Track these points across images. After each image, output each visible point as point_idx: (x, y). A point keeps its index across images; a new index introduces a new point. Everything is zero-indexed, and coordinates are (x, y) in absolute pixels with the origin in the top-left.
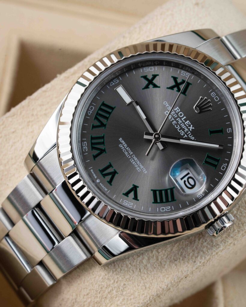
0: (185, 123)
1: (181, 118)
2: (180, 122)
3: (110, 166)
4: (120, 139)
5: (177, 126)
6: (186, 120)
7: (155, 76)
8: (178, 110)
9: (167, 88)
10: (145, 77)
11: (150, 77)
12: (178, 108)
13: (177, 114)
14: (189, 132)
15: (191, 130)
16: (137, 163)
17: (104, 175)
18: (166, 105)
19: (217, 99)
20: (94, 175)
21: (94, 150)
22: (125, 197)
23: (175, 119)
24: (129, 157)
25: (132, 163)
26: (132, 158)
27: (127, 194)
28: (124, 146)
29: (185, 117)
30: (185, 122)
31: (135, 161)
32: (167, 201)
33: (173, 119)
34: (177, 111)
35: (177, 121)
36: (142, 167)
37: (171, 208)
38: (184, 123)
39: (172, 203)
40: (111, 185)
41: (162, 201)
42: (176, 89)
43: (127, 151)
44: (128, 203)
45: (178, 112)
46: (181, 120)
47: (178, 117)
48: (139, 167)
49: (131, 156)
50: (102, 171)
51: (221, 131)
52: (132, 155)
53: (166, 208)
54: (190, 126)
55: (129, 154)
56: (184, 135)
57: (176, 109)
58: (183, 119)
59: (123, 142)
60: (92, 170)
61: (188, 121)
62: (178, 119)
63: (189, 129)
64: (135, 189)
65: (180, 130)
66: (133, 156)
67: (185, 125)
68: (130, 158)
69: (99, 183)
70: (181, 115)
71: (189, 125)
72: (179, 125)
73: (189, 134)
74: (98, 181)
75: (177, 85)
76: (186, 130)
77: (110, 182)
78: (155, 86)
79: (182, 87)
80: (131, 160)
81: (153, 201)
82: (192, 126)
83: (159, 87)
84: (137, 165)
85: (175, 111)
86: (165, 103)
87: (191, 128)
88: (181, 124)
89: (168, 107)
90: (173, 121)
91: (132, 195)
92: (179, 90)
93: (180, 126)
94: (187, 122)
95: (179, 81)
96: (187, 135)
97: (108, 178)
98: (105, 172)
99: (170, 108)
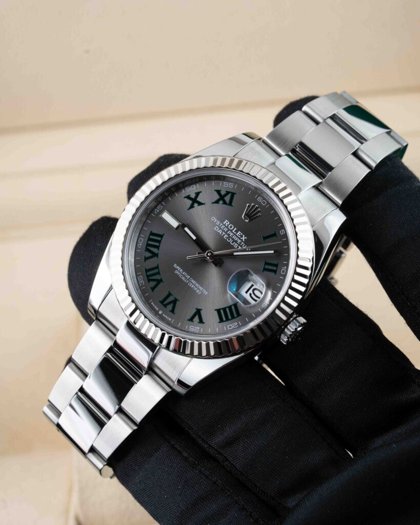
0: (237, 235)
1: (231, 231)
2: (231, 234)
3: (170, 294)
4: (175, 265)
5: (229, 240)
6: (237, 231)
7: (198, 194)
8: (227, 222)
9: (213, 203)
10: (188, 197)
11: (193, 196)
12: (226, 221)
13: (227, 227)
14: (243, 243)
15: (243, 240)
16: (196, 286)
17: (165, 306)
18: (215, 220)
19: (264, 203)
20: (156, 307)
21: (150, 282)
22: (191, 322)
23: (226, 233)
24: (186, 281)
25: (191, 287)
26: (190, 282)
27: (191, 319)
28: (180, 272)
29: (236, 229)
31: (193, 284)
32: (233, 317)
33: (224, 233)
35: (229, 235)
36: (201, 288)
37: (238, 324)
38: (235, 235)
39: (237, 318)
40: (174, 313)
41: (227, 319)
42: (221, 202)
43: (184, 276)
44: (194, 328)
45: (228, 225)
46: (232, 232)
47: (229, 230)
48: (198, 289)
49: (188, 280)
50: (162, 302)
51: (274, 235)
52: (189, 278)
53: (233, 325)
54: (242, 236)
55: (186, 278)
56: (238, 247)
58: (233, 231)
59: (178, 267)
60: (152, 303)
62: (228, 233)
63: (242, 240)
64: (198, 312)
65: (232, 243)
66: (191, 280)
67: (237, 237)
68: (188, 283)
69: (162, 314)
70: (231, 227)
72: (231, 238)
73: (243, 245)
74: (160, 312)
75: (222, 198)
76: (239, 241)
77: (173, 311)
78: (200, 204)
79: (227, 199)
80: (190, 284)
81: (219, 321)
82: (244, 236)
83: (204, 204)
84: (196, 287)
85: (225, 225)
86: (213, 219)
87: (243, 238)
88: (233, 236)
89: (217, 221)
90: (224, 235)
91: (197, 319)
92: (225, 203)
93: (233, 239)
94: (238, 233)
95: (223, 193)
96: (241, 246)
97: (170, 307)
98: (165, 302)
99: (218, 223)
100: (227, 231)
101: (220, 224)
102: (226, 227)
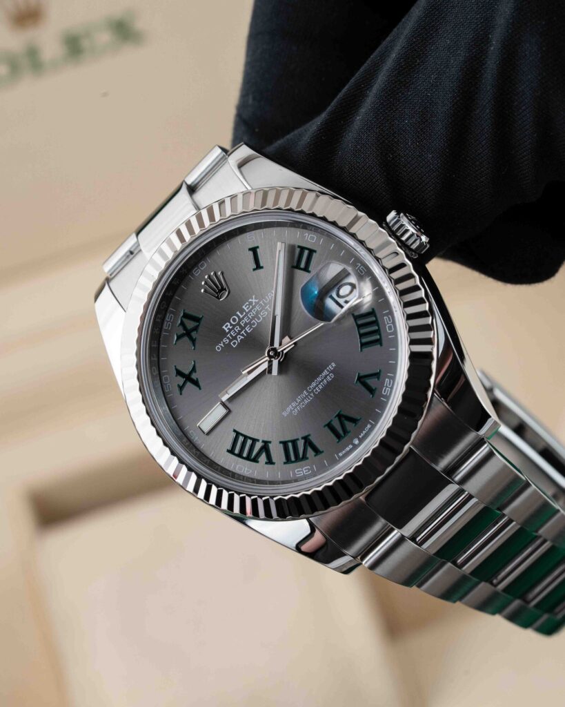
0: (247, 311)
1: (240, 320)
2: (246, 320)
3: (329, 426)
4: (285, 414)
5: (254, 324)
6: (242, 311)
7: (179, 373)
8: (227, 326)
9: (194, 348)
10: (181, 388)
11: (181, 380)
12: (224, 327)
13: (234, 326)
15: (257, 301)
16: (321, 382)
17: (346, 432)
18: (221, 346)
19: (202, 265)
20: (348, 449)
21: (308, 456)
22: (377, 392)
23: (242, 328)
24: (311, 396)
25: (322, 390)
26: (312, 391)
27: (372, 391)
28: (296, 407)
29: (238, 313)
30: (245, 311)
31: (317, 386)
32: (375, 322)
33: (243, 332)
34: (229, 327)
35: (246, 324)
36: (325, 372)
37: (387, 315)
38: (247, 313)
39: (378, 315)
40: (359, 419)
41: (378, 332)
42: (194, 334)
43: (303, 400)
44: (387, 387)
45: (231, 325)
46: (243, 318)
47: (238, 324)
48: (326, 377)
49: (310, 393)
50: (339, 437)
51: (254, 250)
52: (307, 392)
53: (388, 323)
54: (251, 303)
55: (307, 396)
56: (267, 310)
57: (226, 329)
58: (241, 316)
60: (340, 454)
61: (244, 307)
62: (242, 325)
63: (256, 303)
64: (362, 379)
65: (259, 319)
66: (310, 389)
67: (250, 311)
68: (314, 394)
69: (359, 439)
70: (234, 320)
71: (249, 305)
72: (251, 320)
73: (263, 302)
74: (356, 441)
75: (188, 333)
76: (258, 308)
77: (355, 421)
78: (194, 369)
79: (190, 324)
80: (316, 391)
81: (378, 346)
82: (250, 300)
83: (195, 363)
84: (323, 380)
85: (230, 330)
86: (218, 348)
87: (254, 301)
88: (249, 318)
89: (224, 343)
90: (246, 332)
91: (370, 382)
92: (196, 329)
93: (253, 318)
94: (245, 309)
95: (181, 331)
97: (349, 425)
98: (341, 432)
99: (226, 341)
100: (240, 326)
101: (228, 338)
102: (233, 329)
